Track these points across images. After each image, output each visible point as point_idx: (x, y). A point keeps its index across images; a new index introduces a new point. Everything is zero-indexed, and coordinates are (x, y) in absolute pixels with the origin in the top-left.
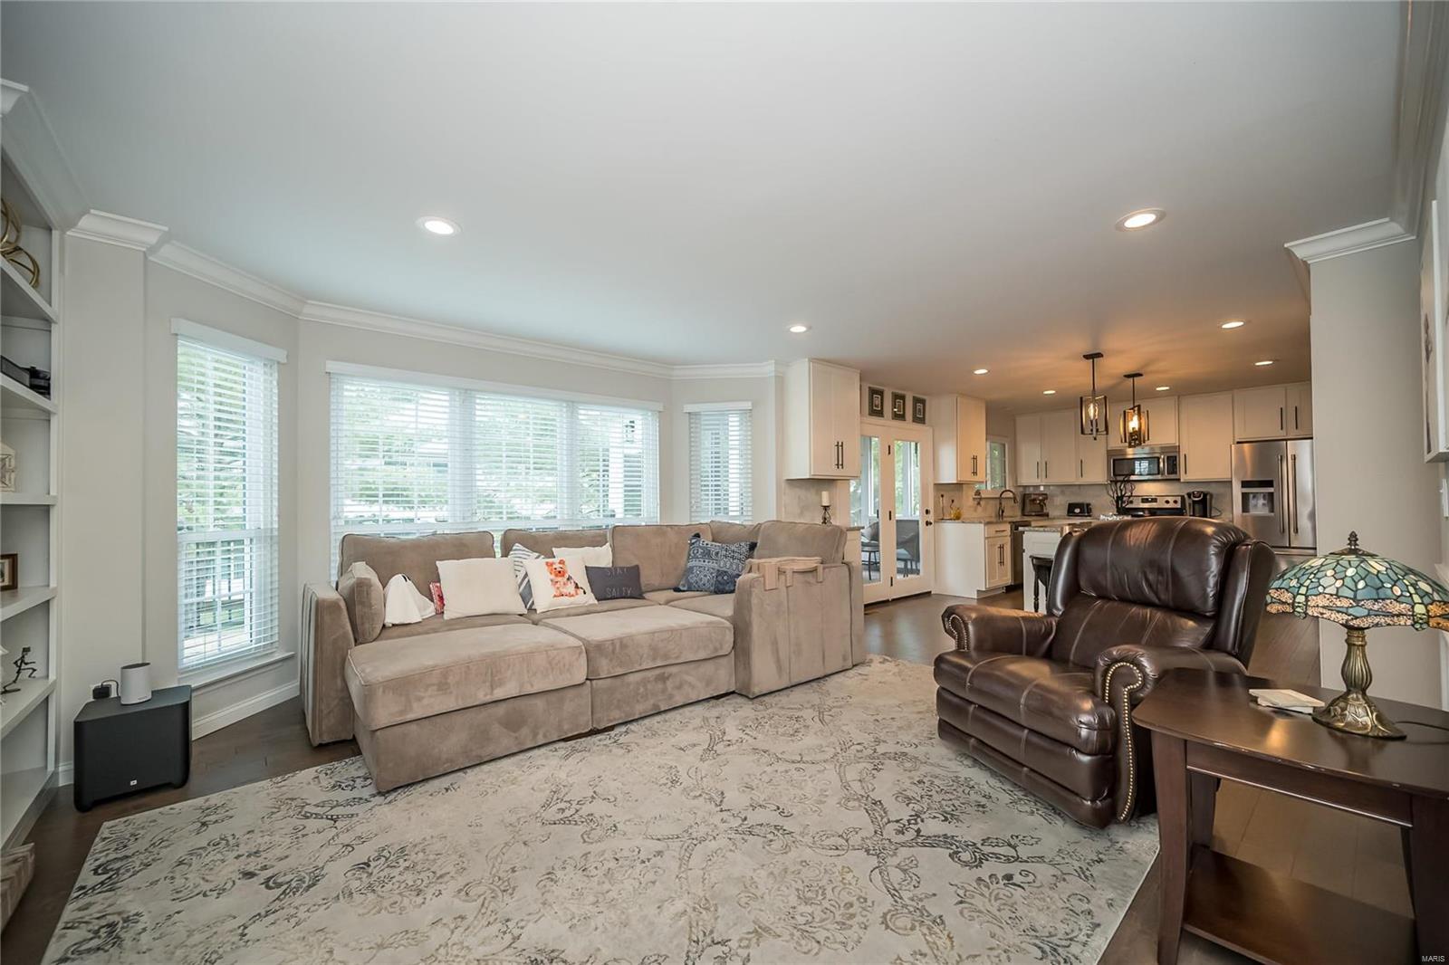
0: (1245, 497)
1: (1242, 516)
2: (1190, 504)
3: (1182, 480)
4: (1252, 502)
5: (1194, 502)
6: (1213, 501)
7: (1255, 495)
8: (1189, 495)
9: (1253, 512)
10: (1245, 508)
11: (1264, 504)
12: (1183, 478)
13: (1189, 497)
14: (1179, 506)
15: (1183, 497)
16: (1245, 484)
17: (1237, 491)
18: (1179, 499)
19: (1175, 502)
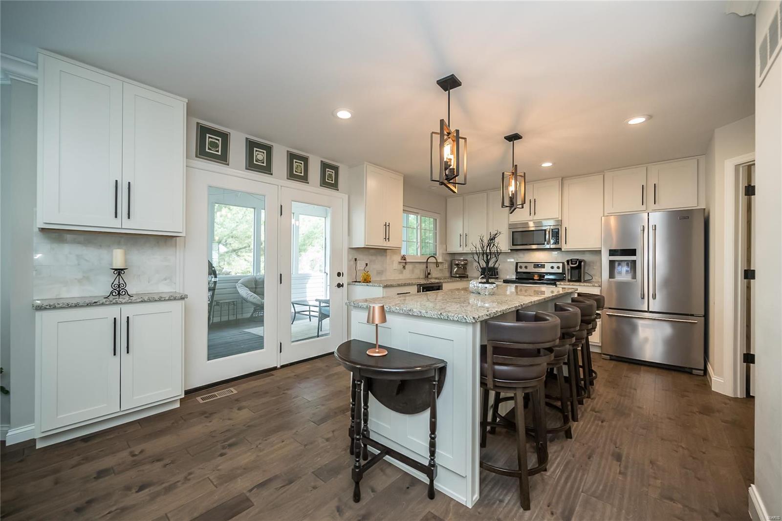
0: (612, 263)
1: (609, 282)
2: (568, 270)
3: (563, 250)
4: (618, 269)
5: (572, 268)
6: (586, 268)
7: (620, 262)
8: (568, 261)
9: (618, 278)
10: (612, 275)
11: (627, 271)
12: (564, 247)
13: (568, 264)
14: (560, 271)
15: (563, 263)
16: (612, 252)
17: (605, 258)
18: (561, 265)
19: (558, 268)
